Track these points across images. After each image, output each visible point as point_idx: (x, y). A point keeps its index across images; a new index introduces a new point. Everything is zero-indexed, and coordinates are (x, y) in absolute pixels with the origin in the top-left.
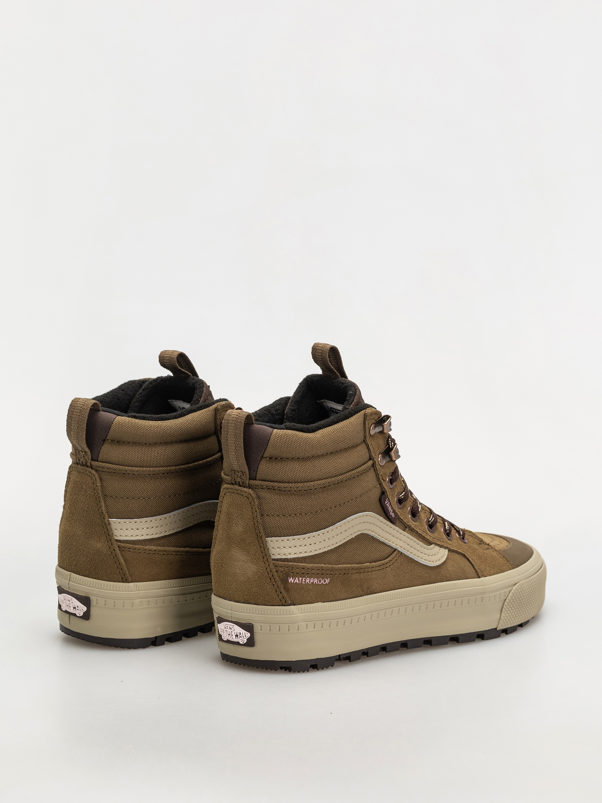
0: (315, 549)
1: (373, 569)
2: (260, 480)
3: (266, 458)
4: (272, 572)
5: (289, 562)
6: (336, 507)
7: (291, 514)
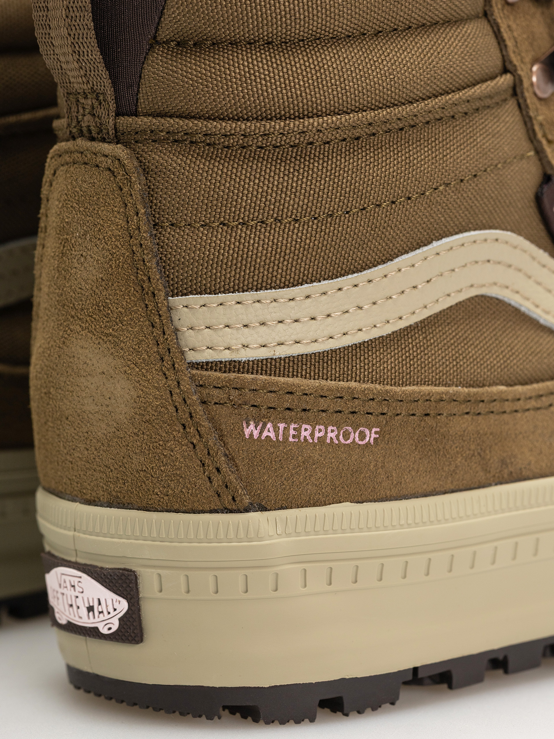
0: (327, 333)
1: (518, 405)
2: (149, 115)
3: (167, 42)
4: (188, 402)
5: (243, 373)
6: (393, 202)
7: (246, 219)
